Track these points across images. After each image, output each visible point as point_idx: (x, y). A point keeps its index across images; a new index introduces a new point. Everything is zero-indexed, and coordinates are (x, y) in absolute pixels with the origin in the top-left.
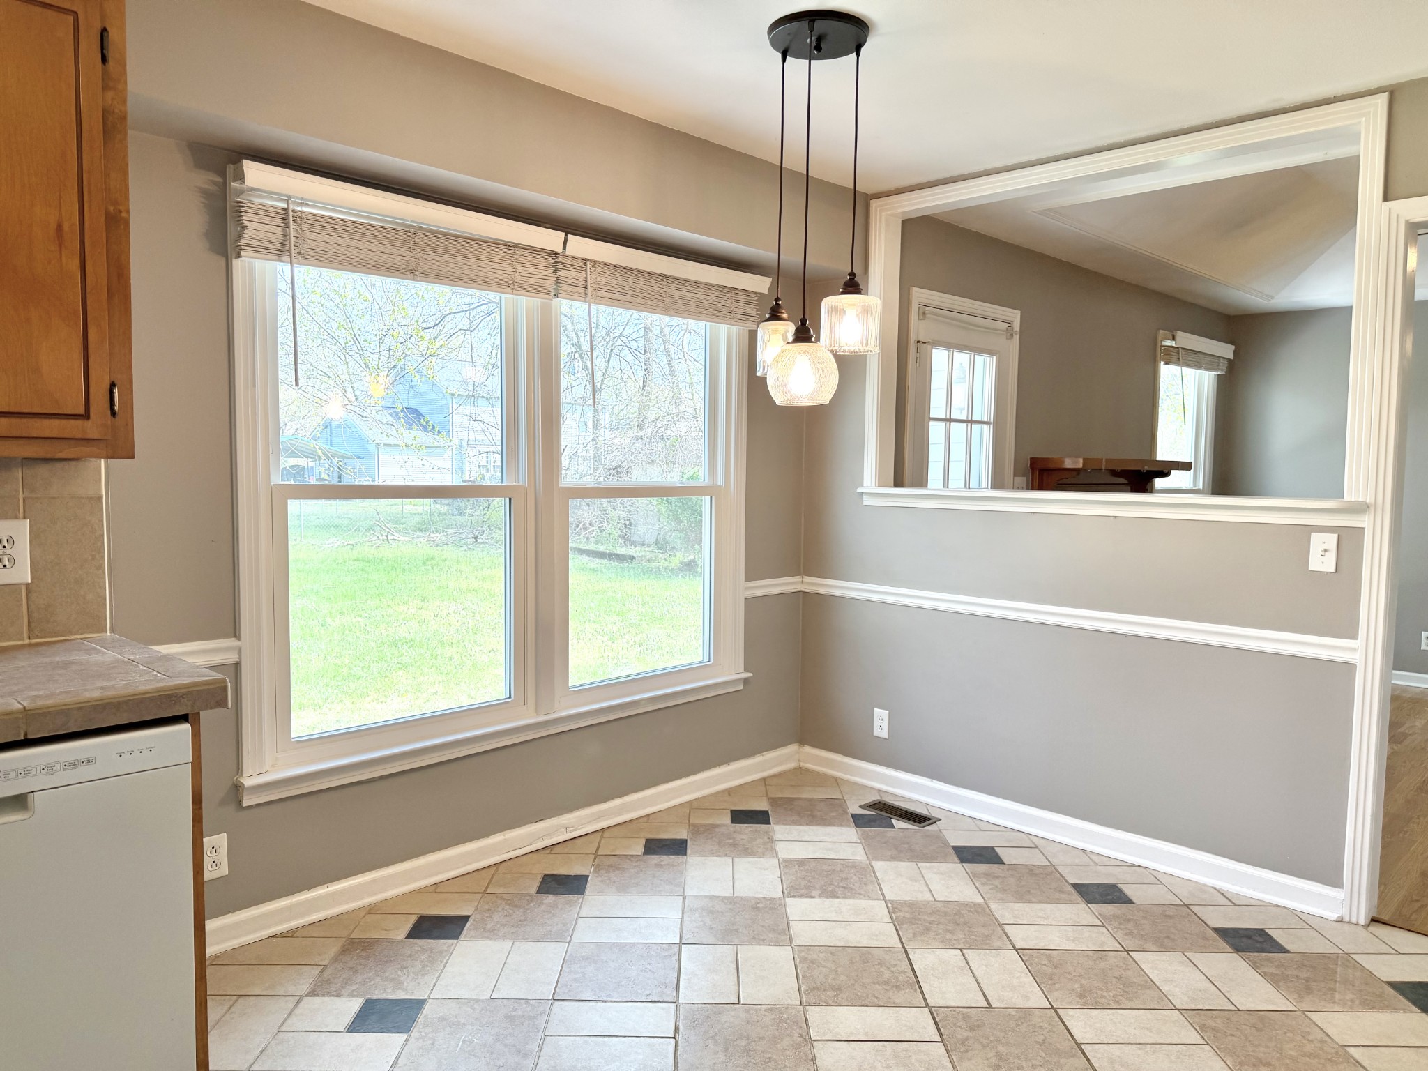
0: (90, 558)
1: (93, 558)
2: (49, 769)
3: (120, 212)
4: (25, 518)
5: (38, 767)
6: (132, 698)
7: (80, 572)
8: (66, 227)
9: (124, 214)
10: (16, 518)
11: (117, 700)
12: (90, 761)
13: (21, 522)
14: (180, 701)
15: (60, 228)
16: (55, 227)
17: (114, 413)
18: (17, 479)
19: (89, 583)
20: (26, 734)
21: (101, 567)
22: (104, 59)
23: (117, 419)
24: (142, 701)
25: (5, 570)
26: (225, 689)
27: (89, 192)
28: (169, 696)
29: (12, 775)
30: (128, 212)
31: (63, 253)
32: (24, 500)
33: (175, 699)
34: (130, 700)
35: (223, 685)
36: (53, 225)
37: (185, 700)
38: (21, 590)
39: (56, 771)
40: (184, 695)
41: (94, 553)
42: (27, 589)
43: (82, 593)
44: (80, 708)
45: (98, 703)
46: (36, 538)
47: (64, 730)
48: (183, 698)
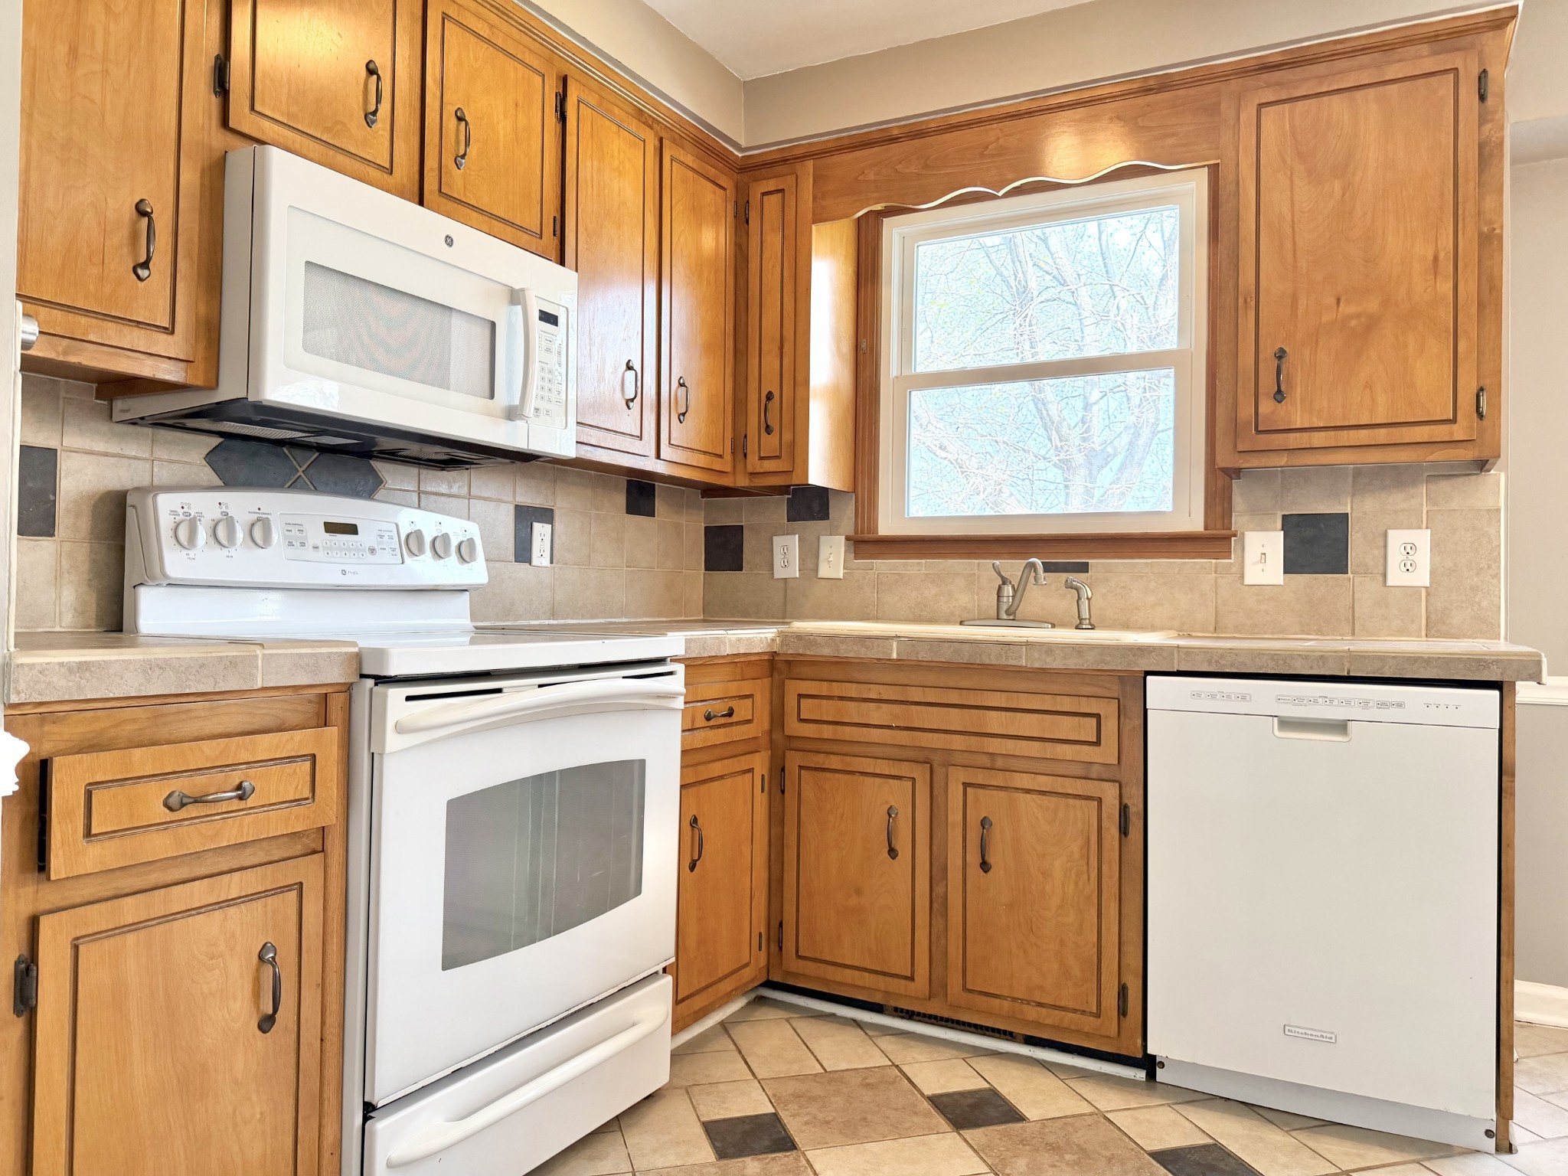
0: (1486, 566)
1: (1489, 567)
2: (1365, 704)
3: (1494, 229)
4: (1427, 528)
5: (1356, 700)
6: (1442, 656)
7: (1475, 580)
8: (1442, 256)
9: (1498, 231)
10: (1420, 528)
11: (1428, 655)
12: (1400, 705)
13: (1424, 531)
14: (1489, 667)
15: (1436, 259)
16: (1432, 259)
17: (1480, 415)
18: (1422, 493)
19: (1484, 591)
20: (1349, 672)
21: (1497, 576)
22: (1482, 98)
23: (1484, 422)
24: (1451, 660)
25: (1408, 573)
26: (1539, 663)
27: (1464, 219)
28: (1479, 660)
29: (1336, 702)
30: (1502, 227)
31: (1437, 280)
32: (1427, 511)
33: (1484, 664)
34: (1439, 658)
35: (1537, 659)
36: (1430, 257)
37: (1495, 667)
38: (1421, 593)
39: (1371, 707)
40: (1494, 661)
41: (1490, 563)
42: (1427, 592)
43: (1477, 600)
44: (1394, 657)
45: (1410, 655)
46: (1436, 546)
47: (1380, 674)
48: (1493, 664)
